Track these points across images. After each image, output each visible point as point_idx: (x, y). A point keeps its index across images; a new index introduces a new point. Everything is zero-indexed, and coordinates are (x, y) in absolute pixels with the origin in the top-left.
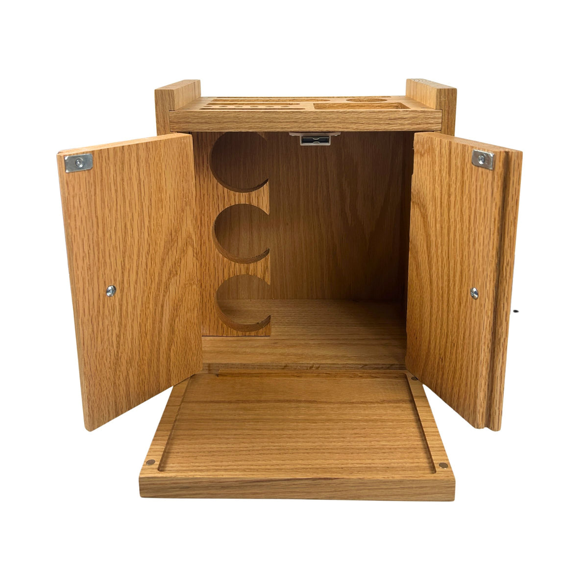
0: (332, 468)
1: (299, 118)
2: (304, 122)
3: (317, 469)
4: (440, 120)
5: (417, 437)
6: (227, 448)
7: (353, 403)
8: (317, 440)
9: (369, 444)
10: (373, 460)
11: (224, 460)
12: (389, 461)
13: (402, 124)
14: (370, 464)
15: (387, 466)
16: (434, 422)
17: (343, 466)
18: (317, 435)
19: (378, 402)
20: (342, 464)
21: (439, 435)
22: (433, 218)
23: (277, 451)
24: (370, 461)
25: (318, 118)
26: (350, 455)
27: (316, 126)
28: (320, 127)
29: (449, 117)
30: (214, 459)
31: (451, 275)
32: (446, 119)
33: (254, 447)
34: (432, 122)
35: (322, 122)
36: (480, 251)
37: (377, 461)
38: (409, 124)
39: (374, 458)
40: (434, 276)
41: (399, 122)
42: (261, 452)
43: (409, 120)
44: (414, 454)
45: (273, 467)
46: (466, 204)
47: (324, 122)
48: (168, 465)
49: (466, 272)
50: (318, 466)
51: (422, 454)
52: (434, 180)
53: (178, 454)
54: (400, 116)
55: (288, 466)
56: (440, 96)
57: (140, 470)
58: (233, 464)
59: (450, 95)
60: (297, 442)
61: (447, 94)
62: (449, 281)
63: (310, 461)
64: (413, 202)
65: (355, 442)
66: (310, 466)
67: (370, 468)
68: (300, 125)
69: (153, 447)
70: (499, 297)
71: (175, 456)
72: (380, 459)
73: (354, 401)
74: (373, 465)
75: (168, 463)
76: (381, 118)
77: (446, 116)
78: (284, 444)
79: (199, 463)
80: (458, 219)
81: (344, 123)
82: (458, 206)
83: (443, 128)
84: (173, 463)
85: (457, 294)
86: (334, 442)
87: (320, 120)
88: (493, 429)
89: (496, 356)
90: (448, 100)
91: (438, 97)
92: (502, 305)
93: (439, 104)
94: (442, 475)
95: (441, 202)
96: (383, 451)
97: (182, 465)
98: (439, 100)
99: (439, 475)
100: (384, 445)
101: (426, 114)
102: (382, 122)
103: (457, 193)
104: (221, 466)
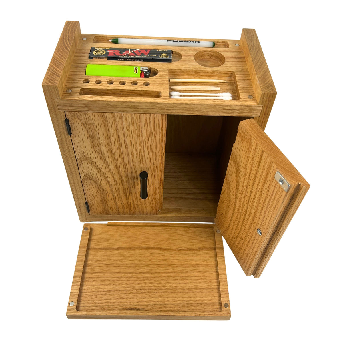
0: (168, 304)
1: (156, 107)
2: (161, 109)
3: (161, 305)
4: (260, 112)
5: (215, 279)
6: (113, 288)
7: (182, 250)
8: (161, 281)
9: (189, 285)
10: (190, 298)
11: (111, 298)
12: (199, 298)
13: (232, 113)
14: (189, 301)
15: (198, 302)
16: (225, 270)
17: (175, 303)
18: (162, 277)
19: (197, 250)
20: (174, 301)
21: (226, 281)
22: (243, 177)
23: (140, 291)
24: (189, 299)
25: (171, 107)
26: (178, 294)
27: (169, 111)
28: (172, 112)
29: (267, 110)
30: (107, 297)
31: (248, 212)
32: (264, 110)
33: (128, 287)
34: (254, 112)
35: (174, 109)
36: (267, 219)
37: (192, 299)
38: (237, 113)
39: (191, 296)
40: (238, 203)
41: (231, 111)
42: (131, 292)
43: (237, 111)
44: (213, 293)
45: (138, 304)
46: (265, 191)
47: (176, 110)
48: (81, 302)
49: (256, 219)
50: (161, 303)
51: (216, 294)
52: (248, 160)
53: (86, 293)
54: (231, 108)
55: (146, 303)
56: (264, 97)
57: (66, 310)
58: (117, 301)
59: (271, 97)
60: (151, 283)
61: (269, 96)
62: (246, 213)
63: (157, 299)
64: (232, 158)
65: (182, 283)
66: (157, 303)
67: (188, 304)
68: (157, 111)
69: (72, 291)
70: (273, 239)
71: (85, 295)
72: (194, 297)
73: (183, 248)
74: (190, 302)
75: (82, 300)
76: (218, 109)
77: (265, 109)
78: (144, 285)
79: (98, 300)
80: (258, 193)
81: (190, 111)
82: (260, 187)
83: (261, 116)
84: (84, 301)
85: (249, 223)
86: (171, 283)
87: (172, 109)
88: (256, 277)
89: (264, 257)
90: (269, 100)
91: (262, 97)
92: (274, 243)
93: (261, 102)
94: (224, 313)
95: (249, 175)
96: (197, 291)
97: (89, 302)
98: (262, 99)
99: (223, 313)
100: (197, 286)
101: (251, 107)
102: (218, 111)
103: (261, 181)
104: (110, 303)
